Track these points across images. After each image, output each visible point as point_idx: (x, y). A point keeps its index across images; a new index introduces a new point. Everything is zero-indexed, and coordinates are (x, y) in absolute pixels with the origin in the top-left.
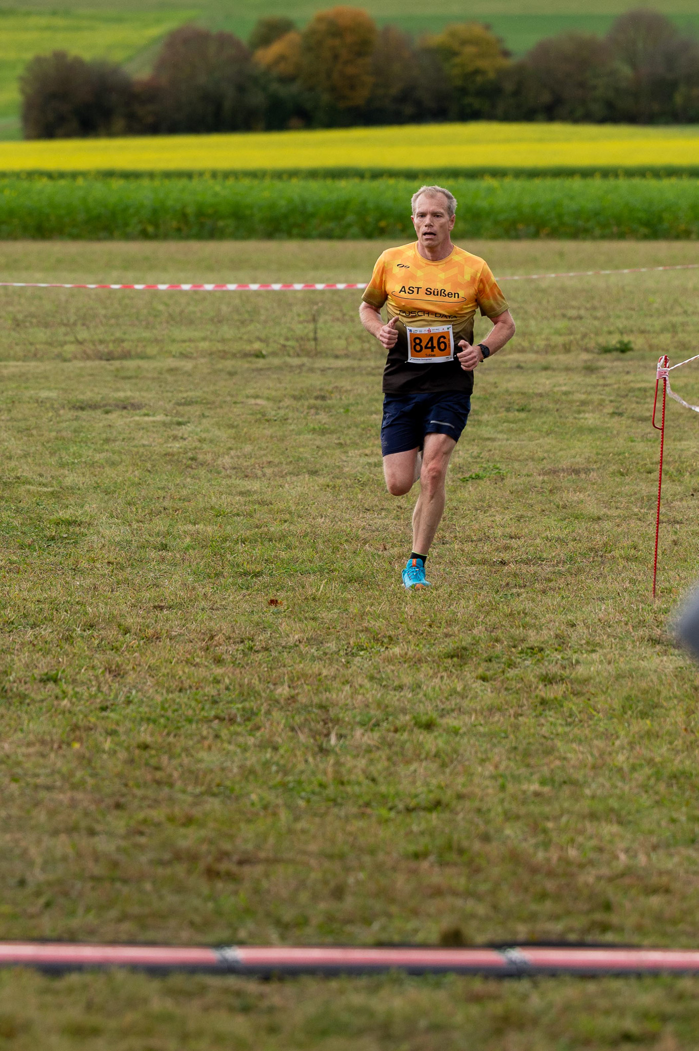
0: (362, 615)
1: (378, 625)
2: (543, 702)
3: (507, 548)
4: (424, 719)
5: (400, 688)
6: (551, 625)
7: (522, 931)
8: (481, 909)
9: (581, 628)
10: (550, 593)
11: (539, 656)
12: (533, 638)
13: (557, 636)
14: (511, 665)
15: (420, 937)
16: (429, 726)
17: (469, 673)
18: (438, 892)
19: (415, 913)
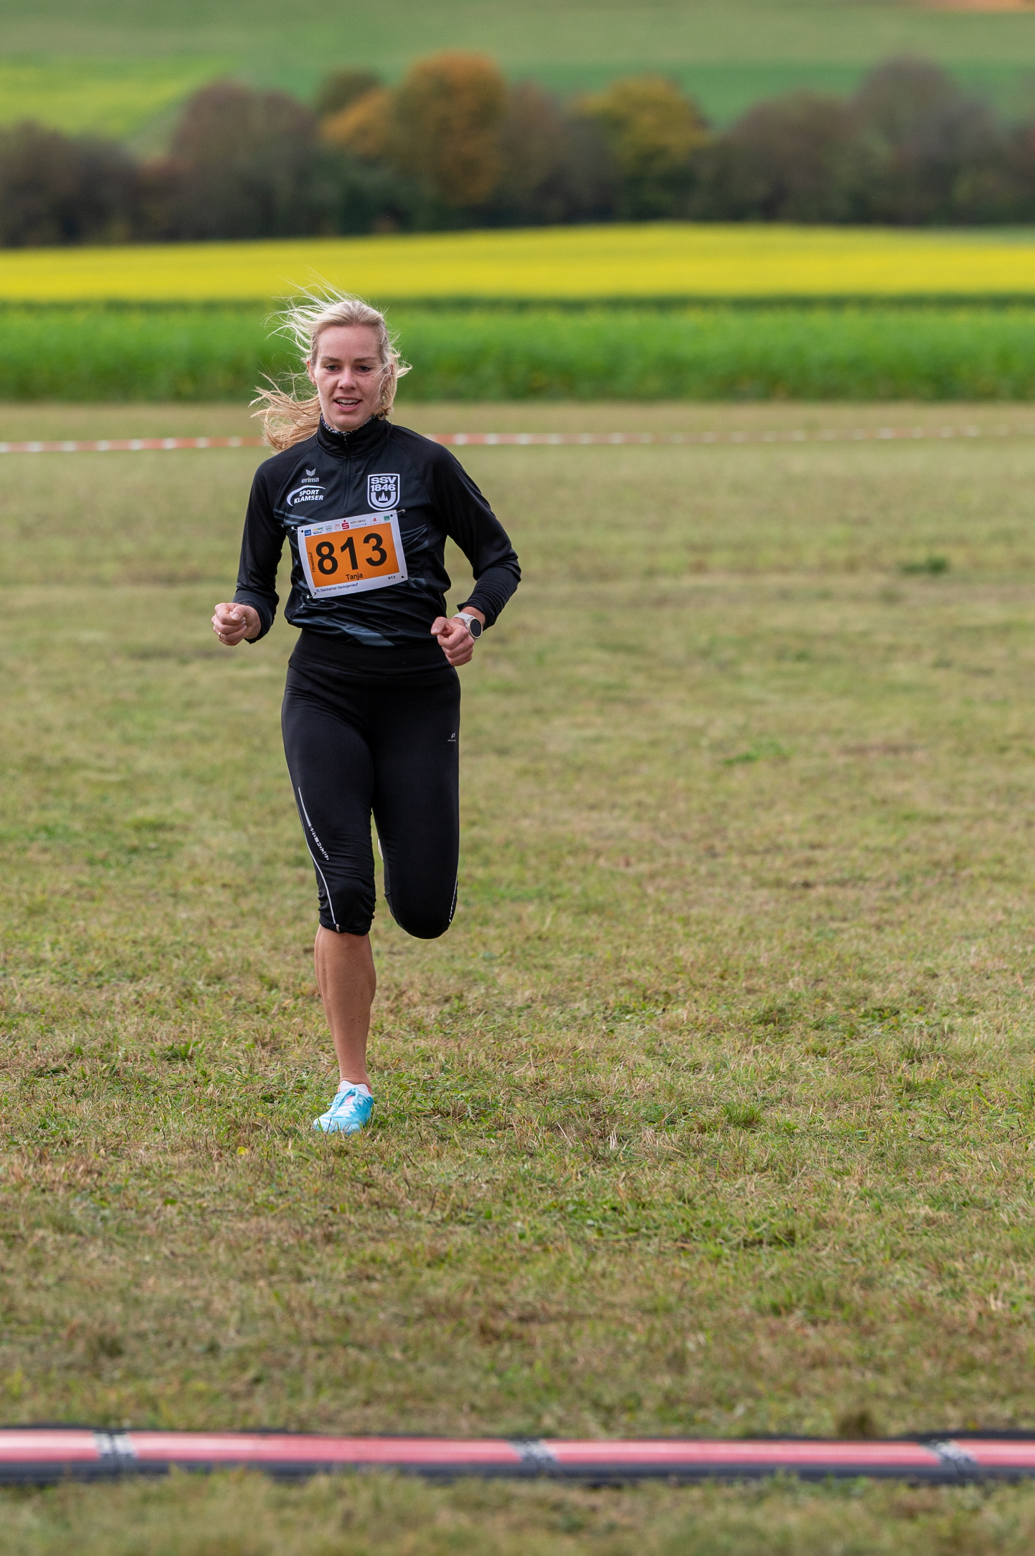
0: (619, 962)
1: (645, 976)
2: (910, 1087)
3: (809, 863)
4: (741, 1112)
5: (696, 1068)
6: (901, 977)
7: (954, 1417)
8: (890, 1386)
9: (946, 981)
10: (888, 929)
11: (893, 1021)
12: (879, 995)
13: (912, 993)
14: (854, 1034)
15: (808, 1424)
16: (749, 1123)
17: (793, 1047)
18: (820, 1362)
19: (795, 1390)
